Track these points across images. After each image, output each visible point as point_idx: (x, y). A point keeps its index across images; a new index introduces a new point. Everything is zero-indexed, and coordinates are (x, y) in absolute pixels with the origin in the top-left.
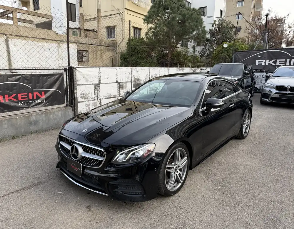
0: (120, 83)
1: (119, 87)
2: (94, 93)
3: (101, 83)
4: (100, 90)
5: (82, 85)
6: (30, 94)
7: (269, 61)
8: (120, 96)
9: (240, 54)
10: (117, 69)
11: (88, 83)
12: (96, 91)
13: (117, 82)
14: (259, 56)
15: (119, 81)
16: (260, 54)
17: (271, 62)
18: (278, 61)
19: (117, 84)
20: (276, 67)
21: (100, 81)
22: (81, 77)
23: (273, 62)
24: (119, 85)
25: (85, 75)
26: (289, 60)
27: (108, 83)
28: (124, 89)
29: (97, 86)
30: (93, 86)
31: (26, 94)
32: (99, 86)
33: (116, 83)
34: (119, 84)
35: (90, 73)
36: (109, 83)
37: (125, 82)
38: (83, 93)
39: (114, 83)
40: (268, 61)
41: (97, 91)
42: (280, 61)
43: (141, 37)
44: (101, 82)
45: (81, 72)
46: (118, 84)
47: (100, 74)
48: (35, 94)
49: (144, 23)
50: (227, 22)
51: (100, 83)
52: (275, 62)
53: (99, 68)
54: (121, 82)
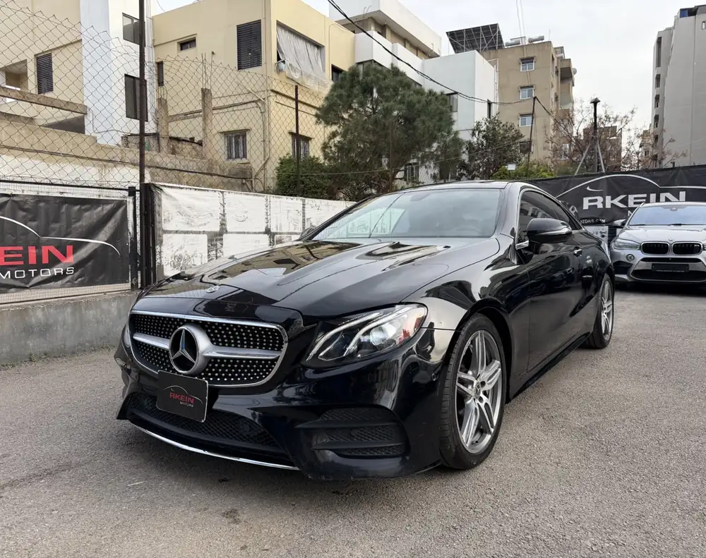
0: (275, 234)
2: (209, 255)
3: (227, 232)
4: (223, 249)
5: (177, 232)
6: (32, 251)
7: (612, 200)
9: (546, 184)
10: (267, 200)
11: (194, 229)
12: (214, 252)
13: (268, 231)
14: (588, 188)
15: (273, 230)
16: (591, 185)
17: (616, 202)
18: (631, 197)
19: (267, 236)
20: (629, 212)
21: (223, 224)
22: (173, 211)
23: (620, 201)
24: (273, 241)
25: (186, 208)
26: (655, 195)
27: (244, 233)
29: (215, 239)
30: (205, 237)
31: (21, 248)
32: (222, 239)
33: (264, 233)
34: (273, 238)
35: (197, 203)
36: (248, 233)
37: (288, 233)
38: (177, 254)
39: (260, 233)
40: (608, 198)
41: (216, 251)
42: (635, 198)
43: (312, 155)
44: (226, 229)
45: (175, 199)
46: (270, 237)
47: (224, 207)
48: (45, 250)
49: (317, 122)
50: (503, 125)
51: (223, 230)
52: (625, 201)
53: (222, 192)
54: (278, 231)
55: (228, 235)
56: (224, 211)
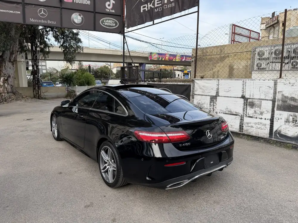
0: (248, 99)
1: (247, 105)
2: (210, 104)
3: (219, 96)
4: (216, 103)
5: (199, 95)
8: (248, 116)
10: (244, 82)
11: (205, 94)
12: (212, 103)
13: (243, 97)
15: (247, 96)
19: (242, 100)
21: (217, 93)
22: (198, 88)
24: (247, 102)
25: (202, 87)
27: (228, 97)
28: (256, 108)
29: (213, 99)
30: (209, 97)
32: (217, 99)
33: (241, 98)
35: (207, 85)
36: (230, 97)
37: (259, 99)
38: (199, 102)
39: (237, 97)
41: (214, 103)
44: (218, 95)
45: (198, 84)
46: (244, 100)
47: (218, 86)
53: (218, 80)
54: (251, 97)
55: (219, 97)
56: (218, 87)
